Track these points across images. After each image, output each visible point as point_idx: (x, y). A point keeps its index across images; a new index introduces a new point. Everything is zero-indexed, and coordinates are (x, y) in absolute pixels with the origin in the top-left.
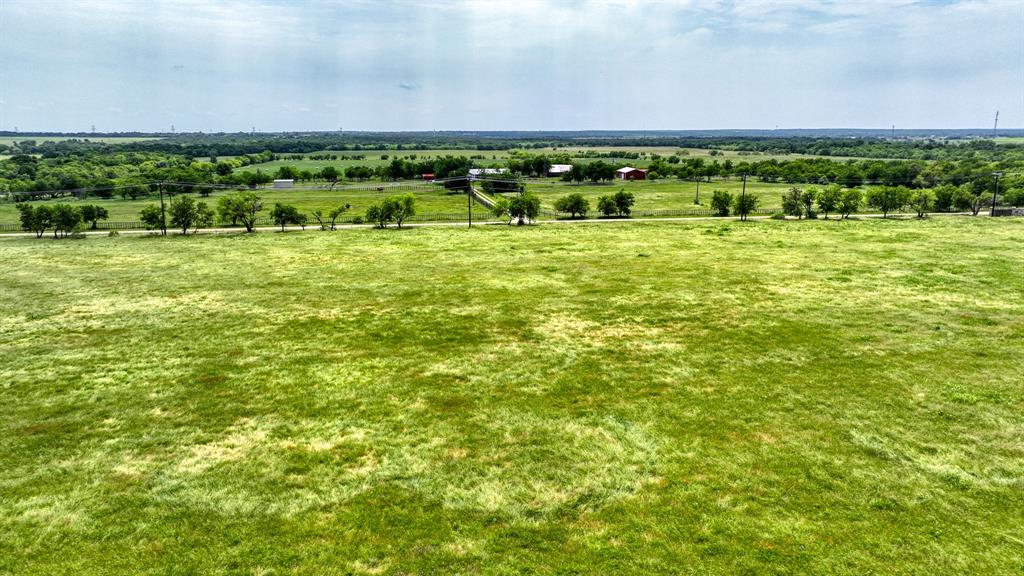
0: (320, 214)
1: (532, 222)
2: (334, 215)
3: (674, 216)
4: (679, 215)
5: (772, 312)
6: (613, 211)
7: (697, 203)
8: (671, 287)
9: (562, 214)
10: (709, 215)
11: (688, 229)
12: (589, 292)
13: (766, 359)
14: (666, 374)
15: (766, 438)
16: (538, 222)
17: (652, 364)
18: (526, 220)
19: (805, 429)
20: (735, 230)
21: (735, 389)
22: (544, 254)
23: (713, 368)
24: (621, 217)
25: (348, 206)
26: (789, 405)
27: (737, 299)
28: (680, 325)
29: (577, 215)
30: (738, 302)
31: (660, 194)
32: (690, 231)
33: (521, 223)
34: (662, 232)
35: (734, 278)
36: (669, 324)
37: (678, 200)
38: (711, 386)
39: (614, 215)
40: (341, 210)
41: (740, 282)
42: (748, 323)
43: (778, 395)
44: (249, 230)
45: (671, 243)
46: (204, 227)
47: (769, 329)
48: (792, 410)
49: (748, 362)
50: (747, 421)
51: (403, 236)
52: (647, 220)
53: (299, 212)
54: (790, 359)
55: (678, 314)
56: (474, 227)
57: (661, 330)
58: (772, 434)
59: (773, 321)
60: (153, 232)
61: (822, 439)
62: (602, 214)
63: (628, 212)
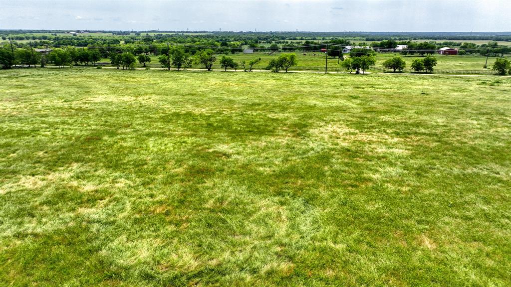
0: (244, 63)
1: (365, 73)
2: (252, 64)
3: (464, 74)
4: (468, 74)
5: (503, 135)
6: (422, 69)
7: (485, 67)
8: (430, 112)
9: (388, 70)
10: (491, 74)
11: (468, 81)
12: (368, 111)
13: (475, 170)
14: (377, 171)
15: (428, 244)
16: (368, 73)
17: (373, 163)
18: (361, 72)
19: (475, 240)
20: (505, 83)
21: (427, 192)
22: (359, 89)
23: (420, 172)
24: (426, 73)
25: (260, 59)
26: (471, 214)
27: (479, 124)
28: (418, 138)
29: (397, 70)
30: (479, 126)
31: (461, 62)
32: (470, 82)
33: (358, 73)
34: (448, 82)
35: (485, 111)
36: (410, 136)
37: (473, 66)
38: (408, 185)
39: (422, 71)
40: (256, 61)
41: (487, 114)
42: (477, 142)
43: (466, 202)
44: (209, 70)
45: (451, 88)
46: (188, 68)
47: (492, 148)
48: (471, 219)
49: (456, 171)
50: (419, 222)
51: (285, 76)
52: (442, 75)
53: (234, 61)
54: (498, 173)
55: (423, 131)
56: (328, 74)
57: (402, 140)
58: (436, 241)
59: (500, 142)
60: (165, 69)
61: (488, 255)
62: (414, 71)
63: (432, 70)
